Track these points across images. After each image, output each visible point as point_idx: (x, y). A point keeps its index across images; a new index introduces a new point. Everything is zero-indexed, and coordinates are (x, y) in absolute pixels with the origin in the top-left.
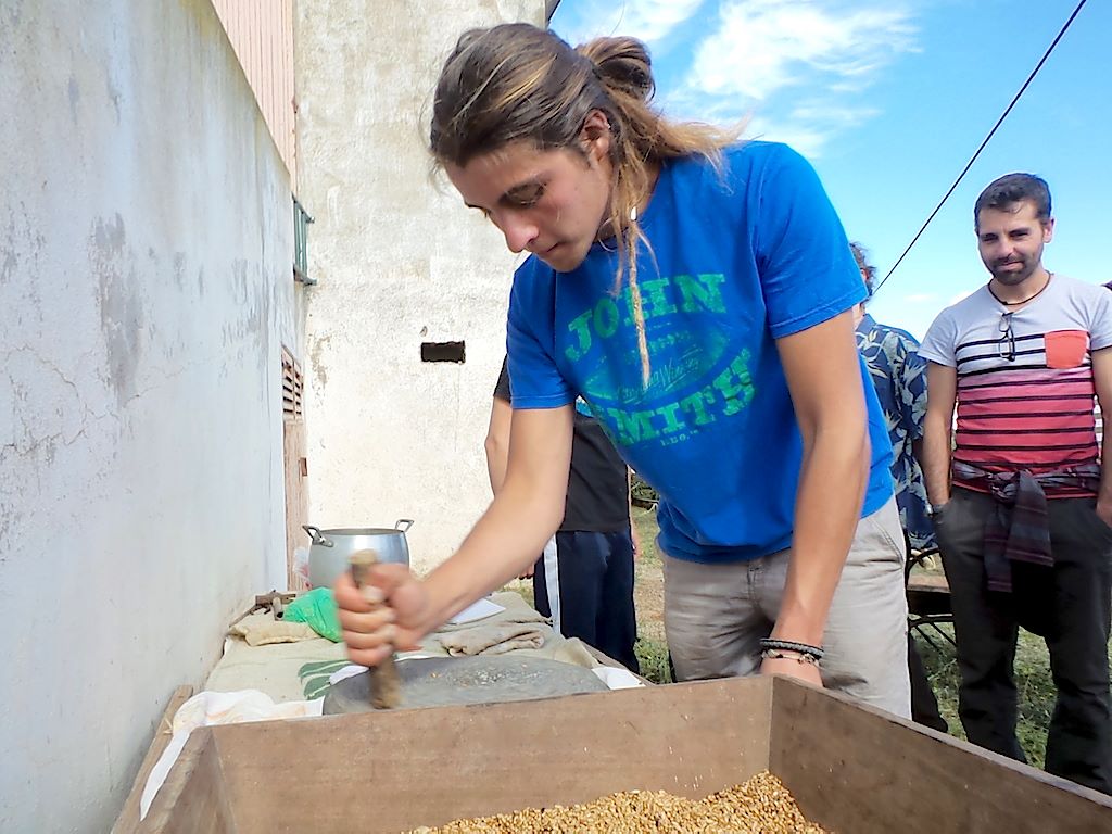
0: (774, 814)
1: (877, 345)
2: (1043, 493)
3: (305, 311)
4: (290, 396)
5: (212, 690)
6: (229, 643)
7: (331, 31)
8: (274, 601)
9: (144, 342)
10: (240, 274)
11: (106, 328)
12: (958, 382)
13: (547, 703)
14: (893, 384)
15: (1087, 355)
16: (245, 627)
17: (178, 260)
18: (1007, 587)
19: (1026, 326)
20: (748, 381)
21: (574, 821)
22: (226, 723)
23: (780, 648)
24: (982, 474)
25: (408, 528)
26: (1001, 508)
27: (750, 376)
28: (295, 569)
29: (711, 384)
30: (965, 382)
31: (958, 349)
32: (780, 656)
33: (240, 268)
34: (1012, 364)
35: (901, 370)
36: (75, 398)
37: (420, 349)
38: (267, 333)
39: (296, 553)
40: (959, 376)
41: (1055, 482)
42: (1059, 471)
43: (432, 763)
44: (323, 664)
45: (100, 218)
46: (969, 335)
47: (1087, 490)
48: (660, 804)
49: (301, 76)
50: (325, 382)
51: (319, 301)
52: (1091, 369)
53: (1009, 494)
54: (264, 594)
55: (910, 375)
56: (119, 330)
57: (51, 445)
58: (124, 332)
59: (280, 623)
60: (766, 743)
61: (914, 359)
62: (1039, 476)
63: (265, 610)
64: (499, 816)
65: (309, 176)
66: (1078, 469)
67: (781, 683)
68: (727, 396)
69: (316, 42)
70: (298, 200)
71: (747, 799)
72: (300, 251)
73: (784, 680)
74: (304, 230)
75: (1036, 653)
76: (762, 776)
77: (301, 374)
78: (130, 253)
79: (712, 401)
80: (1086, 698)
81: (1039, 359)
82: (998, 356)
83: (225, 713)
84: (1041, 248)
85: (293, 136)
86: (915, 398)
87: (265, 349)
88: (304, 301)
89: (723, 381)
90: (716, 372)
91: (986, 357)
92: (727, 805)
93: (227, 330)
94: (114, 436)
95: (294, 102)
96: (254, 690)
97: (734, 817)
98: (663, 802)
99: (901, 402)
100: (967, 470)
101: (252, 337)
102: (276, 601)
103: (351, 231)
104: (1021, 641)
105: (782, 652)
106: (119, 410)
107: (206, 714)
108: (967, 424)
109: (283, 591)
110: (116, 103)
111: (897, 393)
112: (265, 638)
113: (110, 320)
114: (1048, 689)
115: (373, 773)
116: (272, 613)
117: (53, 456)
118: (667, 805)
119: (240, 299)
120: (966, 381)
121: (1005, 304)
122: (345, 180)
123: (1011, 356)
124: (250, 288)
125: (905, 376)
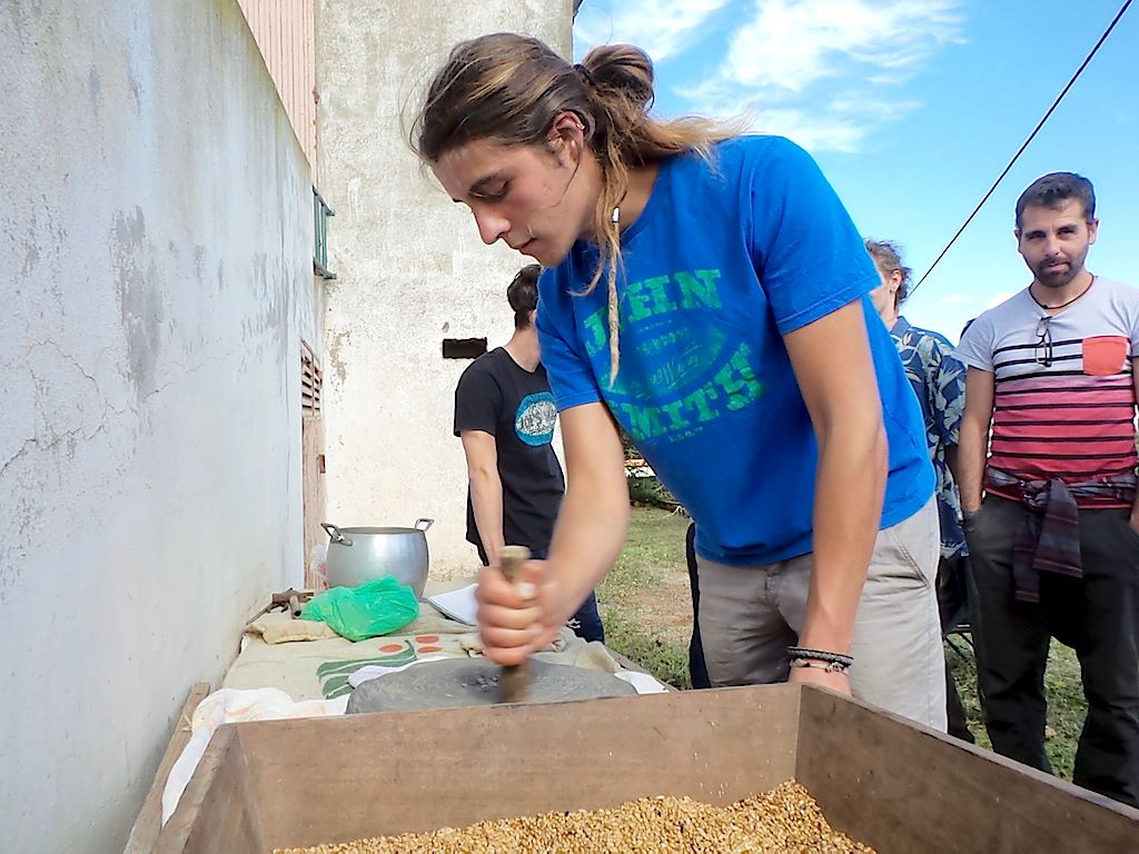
0: (800, 822)
1: (912, 348)
2: (1075, 503)
3: (325, 305)
4: (309, 392)
5: (230, 687)
6: (246, 641)
7: (353, 20)
8: (292, 599)
9: (163, 338)
10: (259, 268)
11: (126, 324)
12: (995, 387)
13: (572, 706)
14: (927, 388)
15: (1127, 361)
16: (262, 625)
17: (198, 254)
18: (1034, 597)
19: (1064, 331)
20: (752, 376)
21: (599, 824)
22: (247, 720)
23: (807, 657)
24: (1015, 481)
25: (428, 528)
26: (1033, 516)
27: (753, 372)
28: (313, 566)
29: (712, 381)
30: (1002, 388)
31: (995, 353)
32: (808, 665)
33: (260, 262)
34: (1048, 369)
35: (936, 375)
36: (95, 393)
37: (441, 346)
38: (286, 326)
39: (314, 551)
40: (996, 381)
41: (1087, 492)
42: (1094, 480)
43: (456, 763)
44: (342, 664)
45: (121, 212)
46: (1006, 340)
47: (1122, 501)
48: (685, 810)
49: (322, 67)
50: (344, 378)
51: (339, 296)
52: (1132, 376)
53: (1040, 503)
54: (281, 592)
55: (944, 379)
56: (139, 325)
57: (72, 439)
58: (143, 325)
59: (298, 622)
60: (793, 752)
61: (950, 363)
62: (1072, 485)
63: (281, 608)
64: (523, 818)
65: (329, 167)
66: (1114, 480)
67: (809, 692)
68: (729, 391)
69: (337, 31)
70: (319, 192)
71: (772, 807)
72: (320, 244)
73: (812, 689)
74: (324, 222)
75: (1067, 666)
76: (788, 784)
77: (320, 369)
78: (150, 246)
79: (714, 396)
80: (1115, 712)
81: (1077, 365)
82: (1034, 361)
83: (245, 710)
84: (1086, 249)
85: (314, 127)
86: (948, 403)
87: (285, 345)
88: (323, 295)
89: (724, 376)
90: (717, 367)
91: (1023, 361)
92: (752, 812)
93: (246, 325)
94: (134, 433)
95: (315, 93)
96: (272, 689)
97: (759, 824)
98: (688, 808)
99: (934, 407)
100: (1000, 477)
101: (271, 331)
102: (294, 599)
103: (373, 224)
104: (1052, 654)
105: (809, 661)
106: (138, 405)
107: (225, 712)
108: (1002, 431)
109: (300, 589)
110: (136, 95)
111: (931, 398)
112: (282, 636)
113: (130, 314)
114: (1079, 703)
115: (397, 773)
116: (289, 611)
117: (74, 452)
118: (692, 810)
119: (260, 294)
120: (1002, 385)
121: (1045, 307)
122: (367, 172)
123: (1047, 361)
124: (270, 281)
125: (939, 381)
